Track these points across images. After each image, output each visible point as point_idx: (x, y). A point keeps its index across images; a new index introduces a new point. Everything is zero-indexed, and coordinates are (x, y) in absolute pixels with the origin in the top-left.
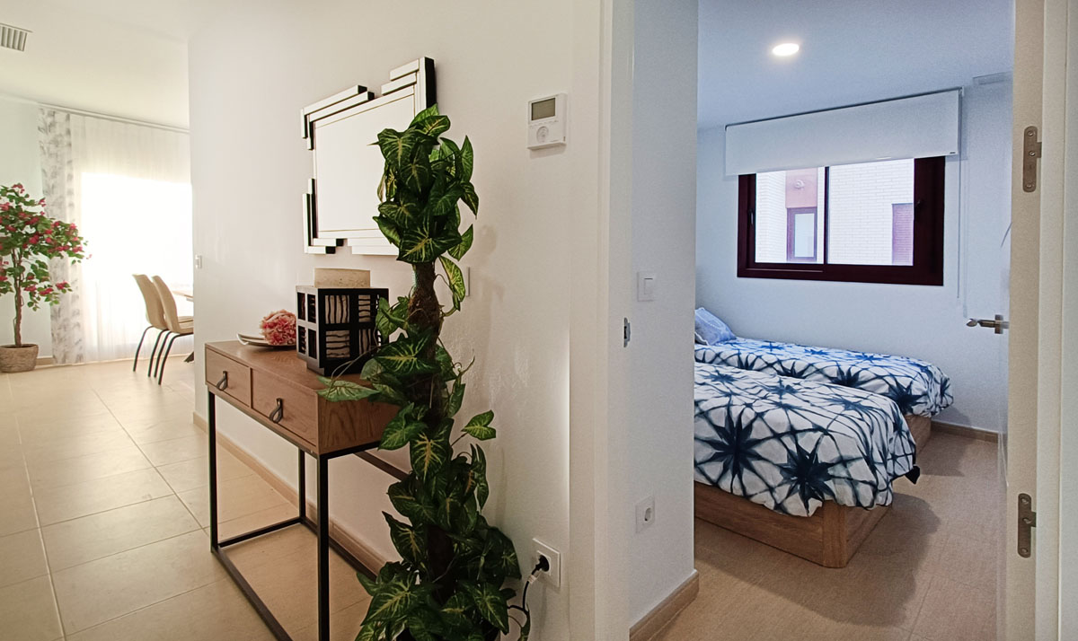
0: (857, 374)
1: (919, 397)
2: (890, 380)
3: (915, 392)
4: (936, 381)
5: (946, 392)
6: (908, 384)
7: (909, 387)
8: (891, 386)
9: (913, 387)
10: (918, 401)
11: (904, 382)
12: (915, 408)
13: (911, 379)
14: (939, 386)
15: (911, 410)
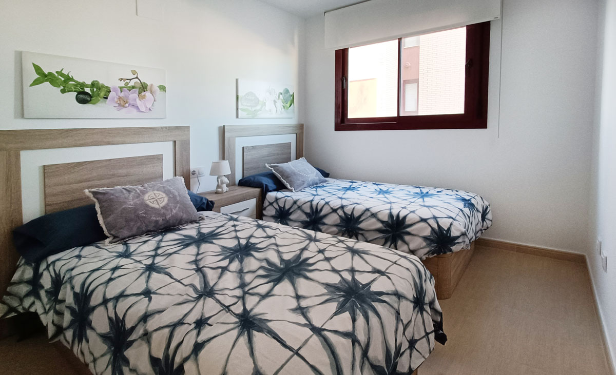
0: (405, 217)
1: (458, 237)
2: (432, 222)
3: (455, 233)
4: (478, 211)
5: (486, 217)
6: (449, 225)
7: (449, 229)
8: (433, 229)
9: (453, 229)
10: (456, 242)
11: (445, 223)
12: (454, 248)
13: (451, 220)
14: (480, 215)
15: (451, 250)
